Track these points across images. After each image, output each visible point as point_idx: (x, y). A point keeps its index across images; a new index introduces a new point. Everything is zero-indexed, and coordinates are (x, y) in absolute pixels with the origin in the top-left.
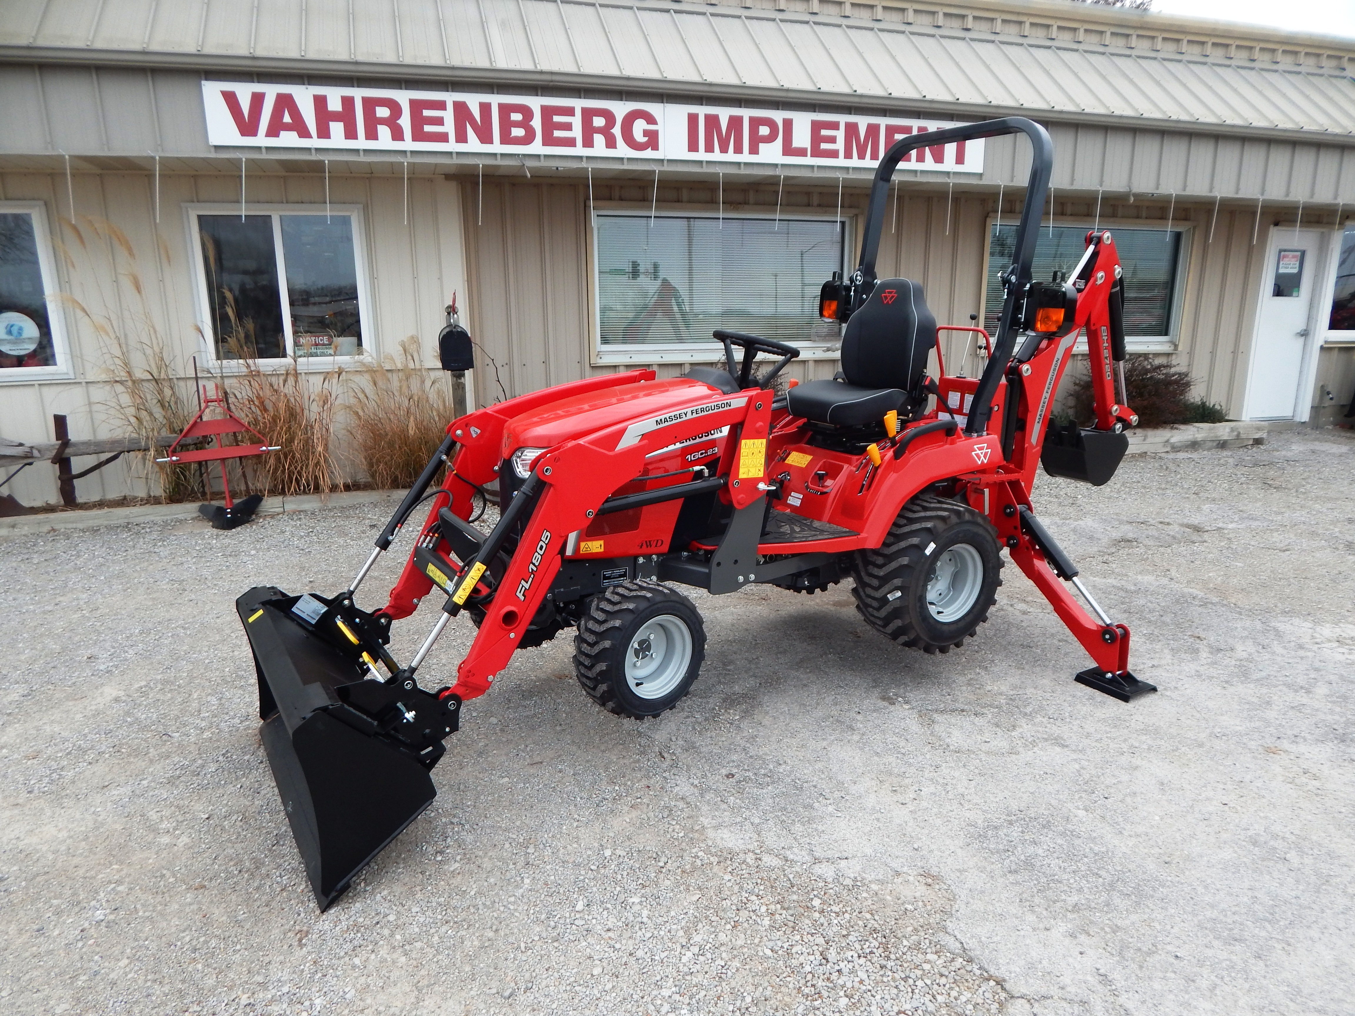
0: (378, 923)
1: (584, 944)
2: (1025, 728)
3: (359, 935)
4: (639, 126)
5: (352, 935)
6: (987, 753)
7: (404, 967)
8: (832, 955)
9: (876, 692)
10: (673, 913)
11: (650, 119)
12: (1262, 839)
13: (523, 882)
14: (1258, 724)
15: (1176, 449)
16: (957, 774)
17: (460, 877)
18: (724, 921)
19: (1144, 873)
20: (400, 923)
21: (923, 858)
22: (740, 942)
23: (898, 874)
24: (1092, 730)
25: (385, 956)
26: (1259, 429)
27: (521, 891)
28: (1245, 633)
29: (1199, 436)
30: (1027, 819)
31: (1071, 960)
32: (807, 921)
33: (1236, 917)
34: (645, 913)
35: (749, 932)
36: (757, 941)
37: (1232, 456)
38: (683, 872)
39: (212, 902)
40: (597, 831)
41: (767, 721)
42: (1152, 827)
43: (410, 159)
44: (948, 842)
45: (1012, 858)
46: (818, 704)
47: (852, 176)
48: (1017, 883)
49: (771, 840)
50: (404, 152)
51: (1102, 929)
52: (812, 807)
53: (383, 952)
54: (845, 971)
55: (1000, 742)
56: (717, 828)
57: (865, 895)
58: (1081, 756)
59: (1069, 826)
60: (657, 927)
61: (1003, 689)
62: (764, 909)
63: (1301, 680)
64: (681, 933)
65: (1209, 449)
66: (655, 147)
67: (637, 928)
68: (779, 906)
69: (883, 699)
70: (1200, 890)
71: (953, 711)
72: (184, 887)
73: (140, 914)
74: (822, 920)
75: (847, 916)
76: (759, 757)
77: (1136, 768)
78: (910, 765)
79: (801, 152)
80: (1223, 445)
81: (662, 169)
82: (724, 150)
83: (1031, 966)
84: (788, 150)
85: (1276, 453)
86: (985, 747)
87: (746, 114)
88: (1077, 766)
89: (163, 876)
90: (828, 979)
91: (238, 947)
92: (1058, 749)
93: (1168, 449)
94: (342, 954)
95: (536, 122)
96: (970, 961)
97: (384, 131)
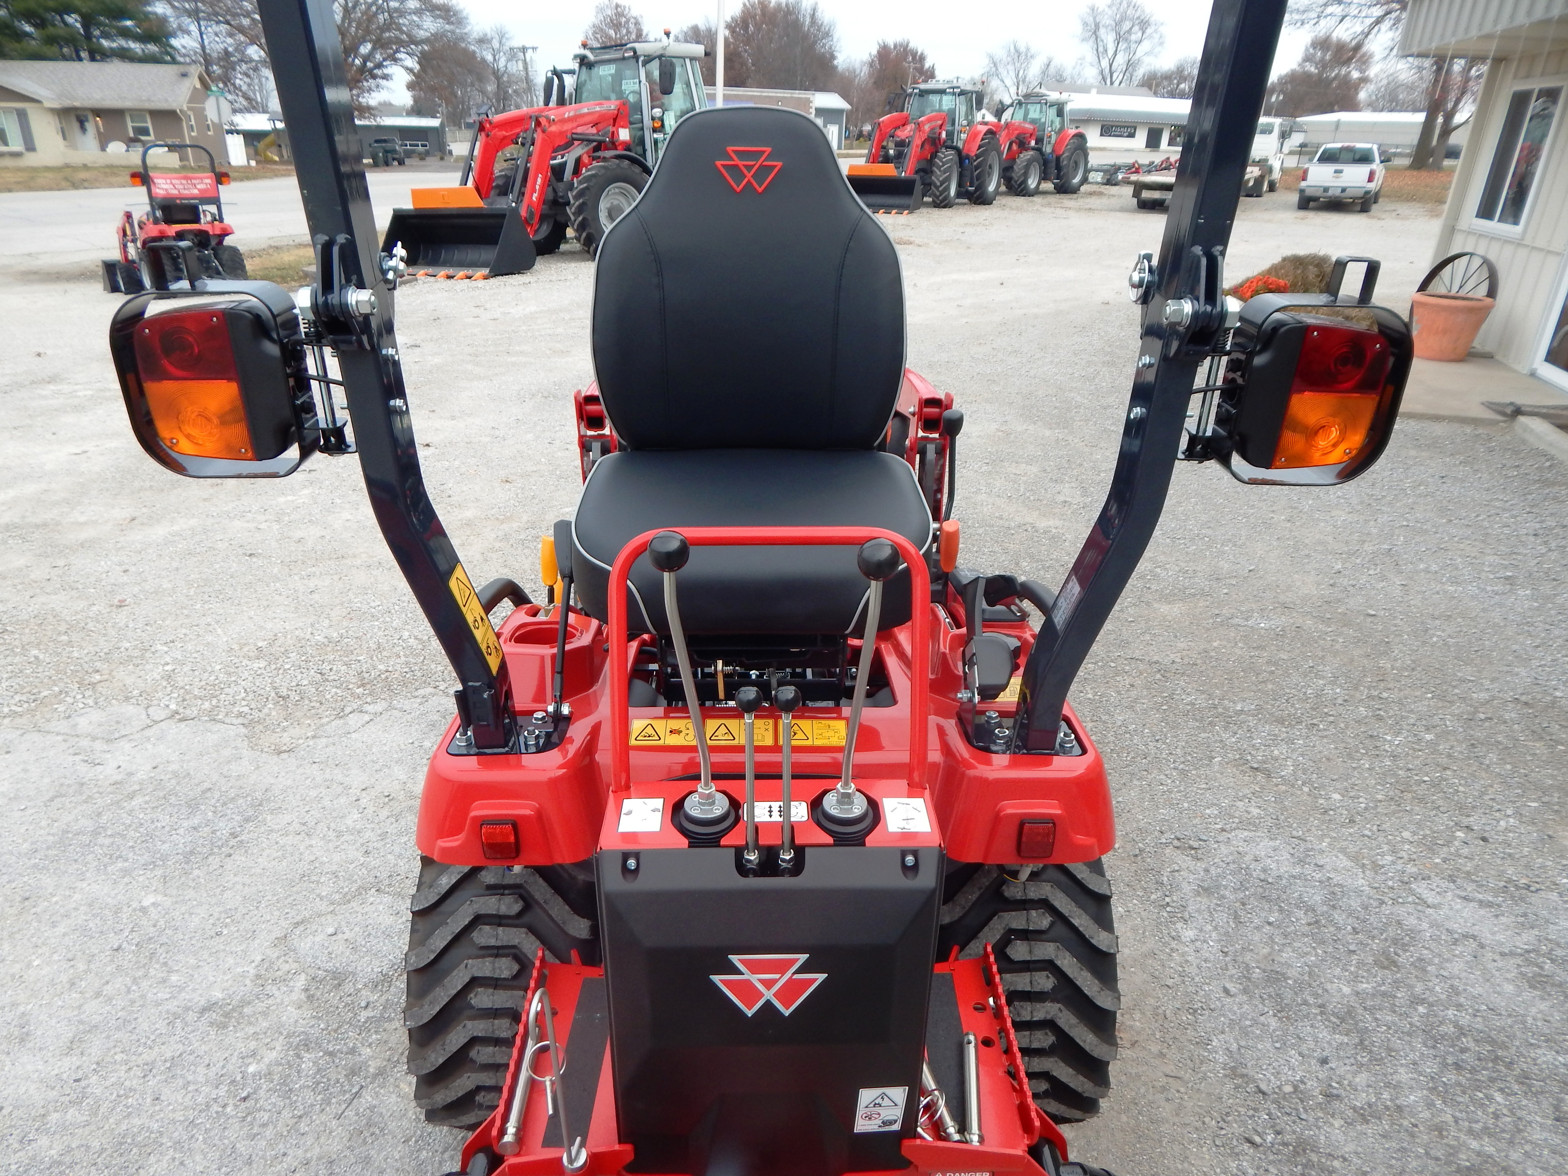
16: (336, 857)
30: (216, 850)
44: (289, 782)
59: (159, 872)
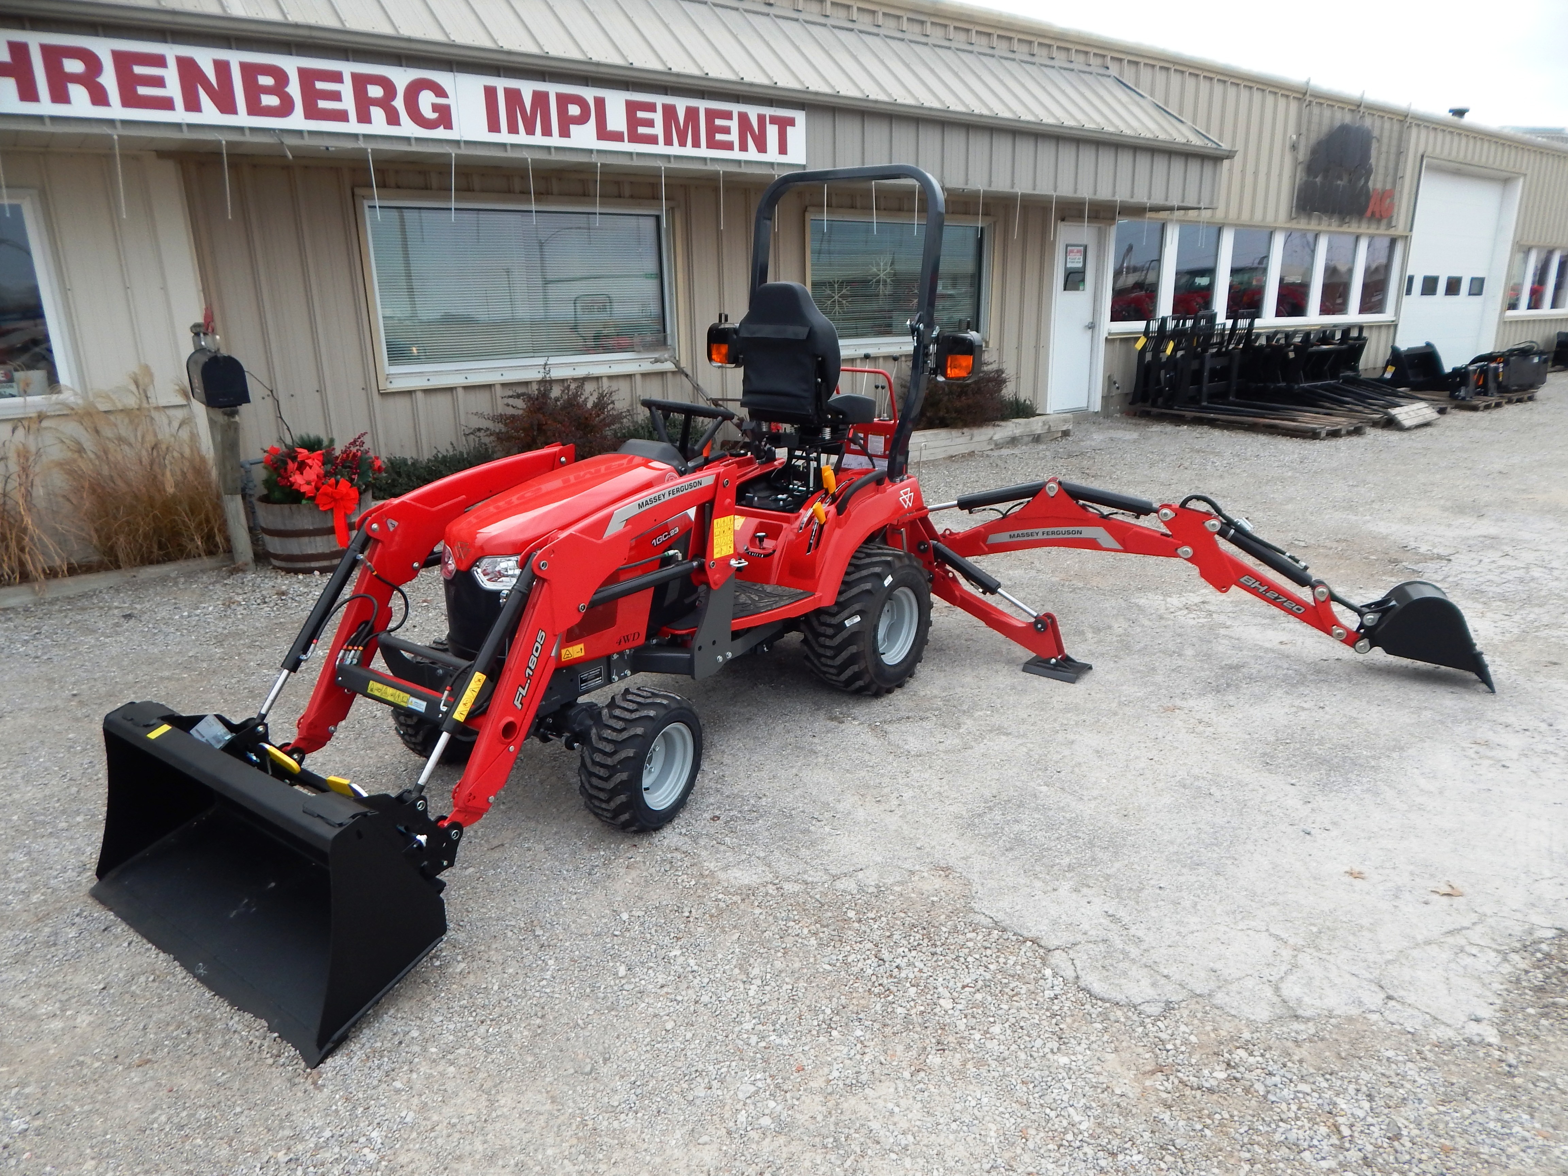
0: (400, 1043)
1: (643, 1005)
2: (968, 723)
3: (386, 1059)
4: (426, 99)
5: (376, 1062)
6: (946, 752)
7: (458, 1076)
8: (885, 955)
9: (822, 714)
10: (720, 956)
11: (440, 92)
12: (1188, 782)
13: (547, 964)
14: (1152, 688)
15: (999, 446)
16: (927, 776)
17: (471, 976)
18: (773, 951)
19: (1112, 827)
20: (427, 1036)
21: (928, 854)
22: (797, 965)
23: (912, 873)
24: (1026, 716)
25: (428, 1071)
26: (1065, 421)
27: (549, 973)
28: (1115, 612)
29: (1018, 432)
30: (1003, 803)
31: (1083, 910)
32: (850, 932)
33: (1192, 847)
34: (692, 962)
35: (801, 954)
36: (812, 960)
37: (1047, 449)
38: (712, 916)
39: (170, 1074)
40: (602, 898)
41: (727, 759)
42: (1103, 789)
43: (121, 131)
44: (944, 836)
45: (1004, 838)
46: (771, 735)
47: (673, 165)
48: (1016, 858)
49: (783, 869)
50: (111, 122)
51: (1097, 880)
52: (809, 832)
53: (424, 1068)
54: (903, 965)
55: (952, 741)
56: (726, 868)
57: (891, 897)
58: (1024, 740)
59: (1039, 802)
60: (710, 971)
61: (936, 692)
62: (806, 931)
63: (1171, 646)
64: (737, 971)
65: (1026, 444)
66: (449, 126)
67: (691, 977)
68: (818, 925)
69: (832, 719)
70: (1158, 832)
71: (900, 720)
72: (120, 1068)
73: (77, 1109)
74: (863, 928)
75: (883, 919)
76: (736, 796)
77: (1072, 742)
78: (883, 775)
79: (617, 137)
80: (1037, 439)
81: (459, 152)
82: (530, 131)
83: (1055, 922)
84: (603, 133)
85: (1082, 444)
86: (941, 747)
87: (553, 89)
88: (1025, 749)
89: (81, 1064)
90: (891, 976)
91: (238, 1109)
92: (1004, 738)
93: (992, 446)
94: (375, 1083)
95: (294, 89)
96: (1004, 930)
97: (78, 93)
